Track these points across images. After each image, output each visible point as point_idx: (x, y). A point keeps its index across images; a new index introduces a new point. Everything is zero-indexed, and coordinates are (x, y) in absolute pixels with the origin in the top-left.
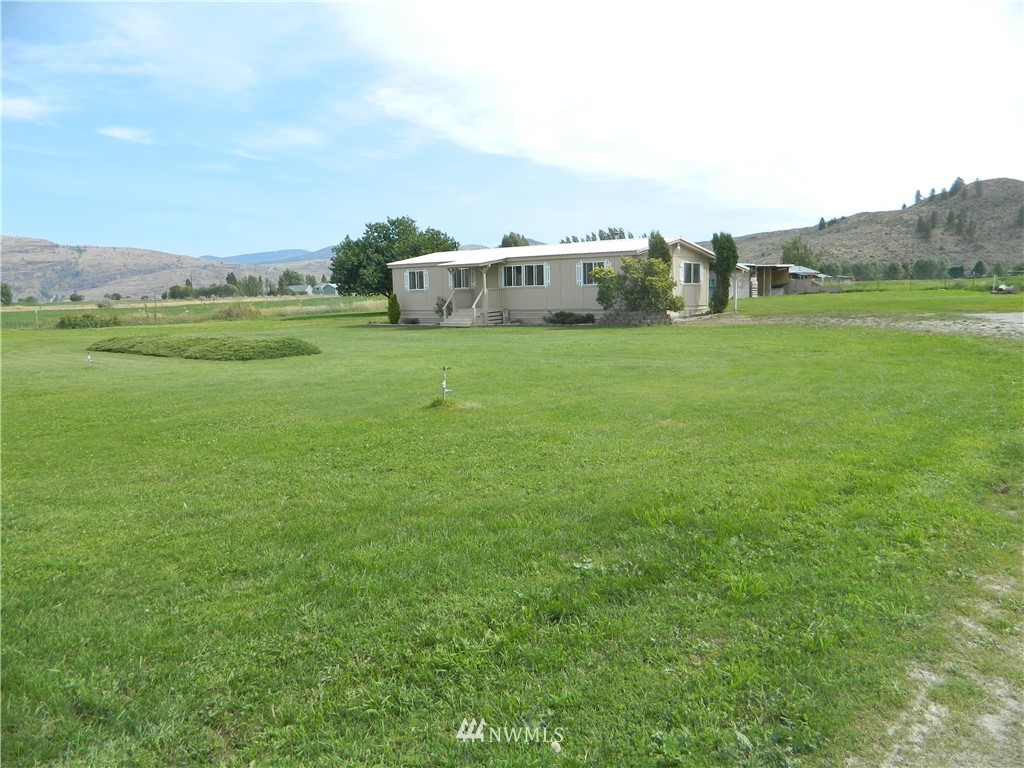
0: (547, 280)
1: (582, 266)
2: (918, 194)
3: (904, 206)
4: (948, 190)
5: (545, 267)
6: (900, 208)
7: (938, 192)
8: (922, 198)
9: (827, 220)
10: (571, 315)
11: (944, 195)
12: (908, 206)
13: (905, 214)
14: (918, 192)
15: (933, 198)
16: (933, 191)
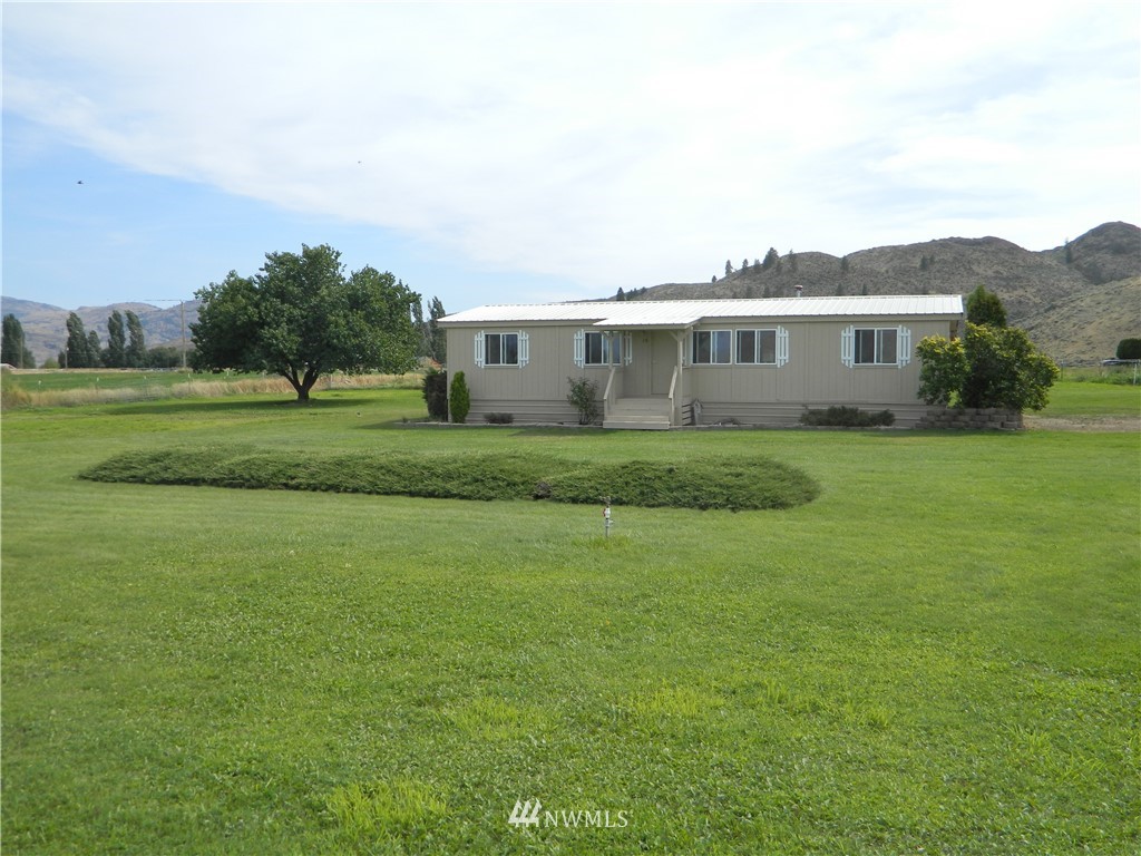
0: (782, 355)
1: (853, 334)
2: (728, 266)
3: (714, 278)
4: (761, 262)
5: (778, 334)
6: (710, 281)
7: (751, 263)
8: (733, 271)
9: (626, 291)
10: (854, 412)
11: (757, 266)
12: (718, 278)
13: (717, 289)
14: (729, 262)
15: (745, 269)
16: (746, 261)
